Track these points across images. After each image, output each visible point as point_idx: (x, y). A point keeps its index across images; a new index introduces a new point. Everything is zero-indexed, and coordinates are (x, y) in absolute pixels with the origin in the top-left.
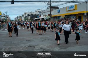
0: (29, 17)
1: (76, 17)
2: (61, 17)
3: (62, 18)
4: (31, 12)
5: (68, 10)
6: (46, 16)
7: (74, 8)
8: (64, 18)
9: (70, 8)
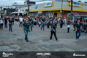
0: (5, 11)
1: (53, 13)
2: (38, 13)
4: (8, 6)
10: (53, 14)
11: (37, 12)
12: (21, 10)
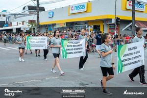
5: (71, 12)
7: (85, 10)
8: (63, 27)
9: (77, 9)
10: (92, 26)
11: (54, 25)
12: (17, 23)
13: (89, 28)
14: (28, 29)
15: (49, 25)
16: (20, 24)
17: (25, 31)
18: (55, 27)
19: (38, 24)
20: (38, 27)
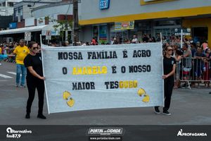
2: (116, 28)
3: (118, 33)
6: (47, 23)
8: (129, 30)
10: (189, 30)
11: (110, 25)
12: (36, 20)
13: (182, 34)
14: (57, 34)
15: (101, 26)
16: (41, 22)
17: (49, 38)
18: (112, 31)
19: (76, 24)
20: (75, 31)
